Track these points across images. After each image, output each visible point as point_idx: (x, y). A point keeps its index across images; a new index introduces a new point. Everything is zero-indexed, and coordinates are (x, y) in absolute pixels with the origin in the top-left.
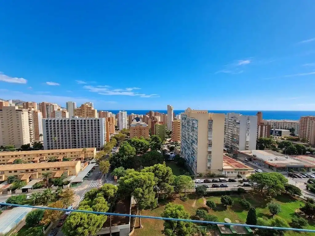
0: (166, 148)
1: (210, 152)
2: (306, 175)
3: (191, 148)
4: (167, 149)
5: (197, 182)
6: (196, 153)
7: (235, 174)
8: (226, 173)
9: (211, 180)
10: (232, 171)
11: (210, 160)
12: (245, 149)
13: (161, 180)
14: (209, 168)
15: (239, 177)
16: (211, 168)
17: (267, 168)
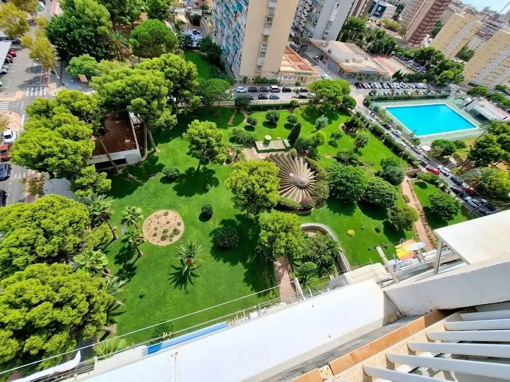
0: (182, 18)
1: (266, 37)
2: (372, 85)
3: (235, 25)
4: (185, 20)
5: (238, 90)
6: (241, 35)
7: (294, 81)
8: (282, 77)
9: (258, 88)
10: (291, 74)
11: (263, 54)
12: (321, 37)
13: (179, 85)
14: (259, 67)
15: (297, 84)
16: (263, 69)
17: (336, 73)
